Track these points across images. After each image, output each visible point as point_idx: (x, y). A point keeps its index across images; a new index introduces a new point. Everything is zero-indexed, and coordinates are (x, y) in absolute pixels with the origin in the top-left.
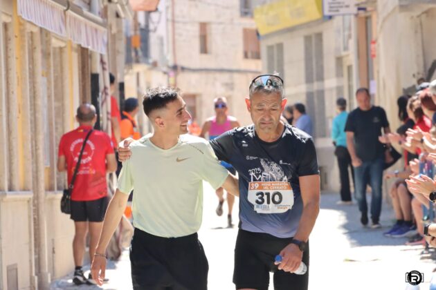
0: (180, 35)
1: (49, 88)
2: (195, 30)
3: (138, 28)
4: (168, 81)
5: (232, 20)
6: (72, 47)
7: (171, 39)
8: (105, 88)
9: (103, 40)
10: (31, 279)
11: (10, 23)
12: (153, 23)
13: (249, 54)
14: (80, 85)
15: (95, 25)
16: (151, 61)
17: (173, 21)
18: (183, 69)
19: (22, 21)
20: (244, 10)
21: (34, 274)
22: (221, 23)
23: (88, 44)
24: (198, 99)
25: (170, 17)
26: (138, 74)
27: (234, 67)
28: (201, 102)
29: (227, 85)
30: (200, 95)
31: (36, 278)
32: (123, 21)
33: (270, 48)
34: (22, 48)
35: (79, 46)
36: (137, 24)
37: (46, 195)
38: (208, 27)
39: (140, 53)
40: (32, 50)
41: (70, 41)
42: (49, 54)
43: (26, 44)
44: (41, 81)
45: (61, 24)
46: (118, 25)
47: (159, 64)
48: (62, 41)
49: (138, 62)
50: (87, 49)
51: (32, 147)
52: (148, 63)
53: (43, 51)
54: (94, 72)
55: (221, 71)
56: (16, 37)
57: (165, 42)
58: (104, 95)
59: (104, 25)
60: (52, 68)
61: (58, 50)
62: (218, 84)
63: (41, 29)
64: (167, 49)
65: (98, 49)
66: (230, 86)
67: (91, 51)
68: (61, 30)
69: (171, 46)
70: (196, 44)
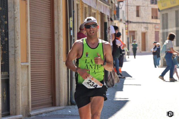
0: (130, 10)
2: (135, 9)
3: (115, 7)
4: (125, 26)
5: (148, 5)
6: (98, 13)
9: (109, 10)
11: (79, 4)
12: (121, 6)
13: (154, 17)
16: (120, 19)
18: (130, 22)
19: (82, 3)
20: (152, 2)
22: (144, 6)
23: (104, 12)
24: (135, 33)
25: (126, 4)
27: (148, 22)
28: (137, 34)
29: (146, 28)
30: (136, 31)
32: (114, 4)
33: (163, 15)
34: (82, 13)
35: (101, 12)
36: (115, 6)
38: (139, 7)
39: (116, 16)
41: (98, 11)
43: (84, 11)
45: (95, 5)
46: (112, 6)
47: (122, 20)
48: (95, 10)
49: (115, 19)
50: (103, 14)
52: (119, 20)
53: (89, 14)
54: (105, 22)
55: (144, 23)
56: (81, 9)
57: (125, 13)
58: (109, 30)
59: (109, 5)
61: (94, 14)
62: (143, 27)
63: (89, 6)
65: (107, 13)
66: (147, 28)
67: (104, 14)
68: (95, 7)
69: (126, 14)
70: (135, 13)
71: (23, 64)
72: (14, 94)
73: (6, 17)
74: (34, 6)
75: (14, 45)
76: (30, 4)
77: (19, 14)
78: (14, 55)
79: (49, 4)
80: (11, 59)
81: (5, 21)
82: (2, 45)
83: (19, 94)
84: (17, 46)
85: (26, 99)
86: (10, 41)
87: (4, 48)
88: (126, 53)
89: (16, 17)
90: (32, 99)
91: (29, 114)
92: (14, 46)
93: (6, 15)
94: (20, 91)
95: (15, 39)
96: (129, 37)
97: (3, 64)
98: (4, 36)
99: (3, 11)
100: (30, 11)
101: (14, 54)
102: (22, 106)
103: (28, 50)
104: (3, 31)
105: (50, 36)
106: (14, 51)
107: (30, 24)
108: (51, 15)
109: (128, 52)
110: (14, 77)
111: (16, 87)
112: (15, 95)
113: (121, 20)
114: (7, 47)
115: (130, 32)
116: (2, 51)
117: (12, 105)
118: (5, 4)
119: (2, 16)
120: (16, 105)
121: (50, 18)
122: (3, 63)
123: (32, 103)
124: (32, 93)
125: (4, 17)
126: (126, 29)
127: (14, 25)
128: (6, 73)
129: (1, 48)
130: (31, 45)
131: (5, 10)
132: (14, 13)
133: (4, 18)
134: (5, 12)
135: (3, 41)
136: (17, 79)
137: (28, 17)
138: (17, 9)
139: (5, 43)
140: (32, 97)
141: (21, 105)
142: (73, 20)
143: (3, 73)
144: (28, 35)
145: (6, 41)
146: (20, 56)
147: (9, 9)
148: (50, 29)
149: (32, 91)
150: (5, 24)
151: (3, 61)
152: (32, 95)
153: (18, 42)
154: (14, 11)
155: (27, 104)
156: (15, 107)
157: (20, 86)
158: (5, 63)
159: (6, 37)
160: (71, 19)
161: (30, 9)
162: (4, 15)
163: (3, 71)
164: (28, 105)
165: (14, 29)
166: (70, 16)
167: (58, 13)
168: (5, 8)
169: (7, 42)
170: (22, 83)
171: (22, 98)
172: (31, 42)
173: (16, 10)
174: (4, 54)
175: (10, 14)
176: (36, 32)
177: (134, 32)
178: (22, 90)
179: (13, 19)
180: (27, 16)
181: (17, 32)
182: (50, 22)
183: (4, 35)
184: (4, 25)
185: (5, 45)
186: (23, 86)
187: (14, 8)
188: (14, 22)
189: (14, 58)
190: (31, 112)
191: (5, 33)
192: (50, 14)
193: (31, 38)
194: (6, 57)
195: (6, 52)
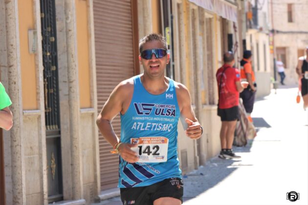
0: (276, 11)
1: (203, 43)
2: (285, 9)
3: (251, 8)
4: (269, 39)
5: (307, 1)
6: (216, 18)
7: (270, 14)
8: (237, 43)
9: (235, 13)
10: (195, 158)
11: (181, 4)
12: (260, 4)
14: (221, 41)
15: (230, 4)
16: (259, 27)
17: (272, 3)
18: (278, 32)
19: (188, 2)
21: (196, 155)
22: (300, 4)
23: (227, 17)
24: (287, 50)
25: (270, 1)
26: (251, 36)
28: (289, 52)
30: (288, 47)
31: (198, 157)
32: (245, 3)
34: (188, 19)
35: (221, 17)
36: (250, 5)
37: (203, 107)
38: (293, 7)
39: (252, 23)
40: (194, 20)
41: (216, 14)
42: (203, 22)
43: (191, 16)
44: (199, 38)
45: (211, 4)
46: (243, 5)
47: (264, 29)
48: (211, 14)
49: (251, 28)
50: (225, 19)
51: (194, 79)
52: (256, 28)
53: (200, 21)
54: (229, 33)
55: (301, 33)
56: (184, 12)
57: (267, 16)
58: (236, 47)
59: (236, 4)
60: (205, 31)
61: (208, 20)
62: (299, 41)
63: (199, 7)
64: (268, 20)
65: (232, 19)
66: (306, 42)
67: (228, 21)
68: (211, 8)
69: (270, 18)
70: (286, 16)
71: (84, 111)
72: (70, 163)
73: (53, 30)
74: (102, 10)
75: (68, 77)
76: (94, 6)
77: (75, 25)
78: (67, 96)
79: (128, 6)
80: (63, 102)
81: (52, 36)
82: (46, 80)
83: (79, 164)
84: (72, 79)
85: (91, 171)
86: (60, 71)
87: (51, 83)
88: (272, 86)
89: (70, 29)
90: (101, 171)
91: (98, 197)
92: (67, 80)
93: (52, 26)
94: (81, 158)
95: (68, 68)
96: (276, 57)
97: (49, 113)
98: (50, 63)
99: (48, 19)
100: (94, 18)
101: (67, 93)
102: (84, 184)
103: (93, 86)
104: (48, 54)
105: (130, 61)
106: (67, 89)
107: (96, 42)
108: (132, 25)
109: (274, 84)
110: (69, 133)
111: (72, 152)
112: (72, 165)
113: (261, 29)
114: (55, 82)
115: (278, 49)
116: (46, 90)
117: (67, 182)
118: (50, 6)
119: (45, 28)
120: (73, 183)
121: (131, 30)
122: (48, 111)
123: (101, 179)
124: (101, 161)
125: (50, 30)
126: (270, 45)
127: (67, 43)
128: (55, 127)
129: (44, 85)
130: (97, 77)
131: (50, 18)
132: (66, 23)
133: (48, 32)
134: (51, 22)
135: (49, 71)
136: (75, 136)
137: (91, 30)
138: (72, 15)
139: (52, 75)
140: (101, 168)
141: (82, 183)
142: (170, 31)
143: (50, 128)
144: (92, 60)
145: (53, 71)
146: (78, 96)
147: (58, 16)
148: (131, 49)
149: (101, 157)
150: (52, 42)
151: (49, 106)
152: (101, 164)
153: (74, 73)
154: (67, 18)
155: (92, 180)
156: (71, 186)
157: (80, 150)
158: (52, 111)
159: (53, 65)
160: (168, 30)
161: (94, 14)
162: (48, 26)
163: (49, 125)
164: (95, 182)
165: (67, 51)
166: (166, 25)
167: (145, 21)
168: (50, 14)
169: (56, 73)
170: (82, 144)
171: (83, 171)
172: (97, 73)
173: (70, 16)
174: (51, 94)
175: (59, 25)
176: (107, 54)
177: (284, 49)
178: (83, 156)
179: (65, 33)
180: (90, 28)
181: (72, 55)
182: (131, 37)
183: (50, 61)
184: (49, 44)
185: (52, 79)
186: (84, 150)
187: (66, 13)
188: (67, 38)
189: (67, 101)
190: (101, 194)
191: (51, 57)
192: (130, 23)
193: (97, 65)
194: (54, 98)
195: (54, 91)
